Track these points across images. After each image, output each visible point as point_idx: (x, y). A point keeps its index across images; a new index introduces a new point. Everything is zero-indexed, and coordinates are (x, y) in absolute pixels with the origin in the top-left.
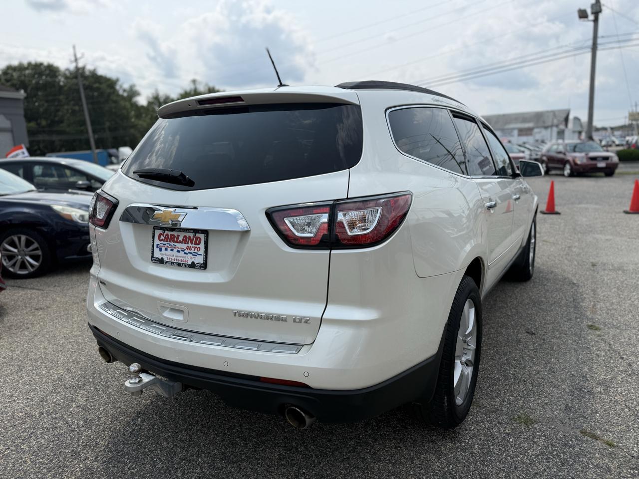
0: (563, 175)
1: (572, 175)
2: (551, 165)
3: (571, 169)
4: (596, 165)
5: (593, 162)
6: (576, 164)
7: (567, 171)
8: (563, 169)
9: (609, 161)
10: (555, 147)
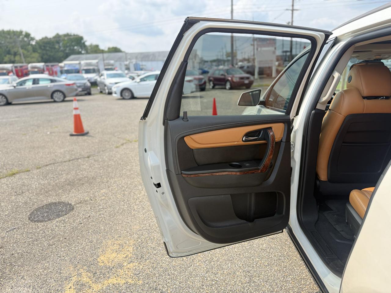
0: (225, 89)
1: (231, 88)
2: (216, 82)
3: (231, 85)
4: (244, 82)
5: (242, 80)
6: (233, 82)
7: (228, 86)
8: (225, 85)
9: (250, 80)
10: (217, 72)
